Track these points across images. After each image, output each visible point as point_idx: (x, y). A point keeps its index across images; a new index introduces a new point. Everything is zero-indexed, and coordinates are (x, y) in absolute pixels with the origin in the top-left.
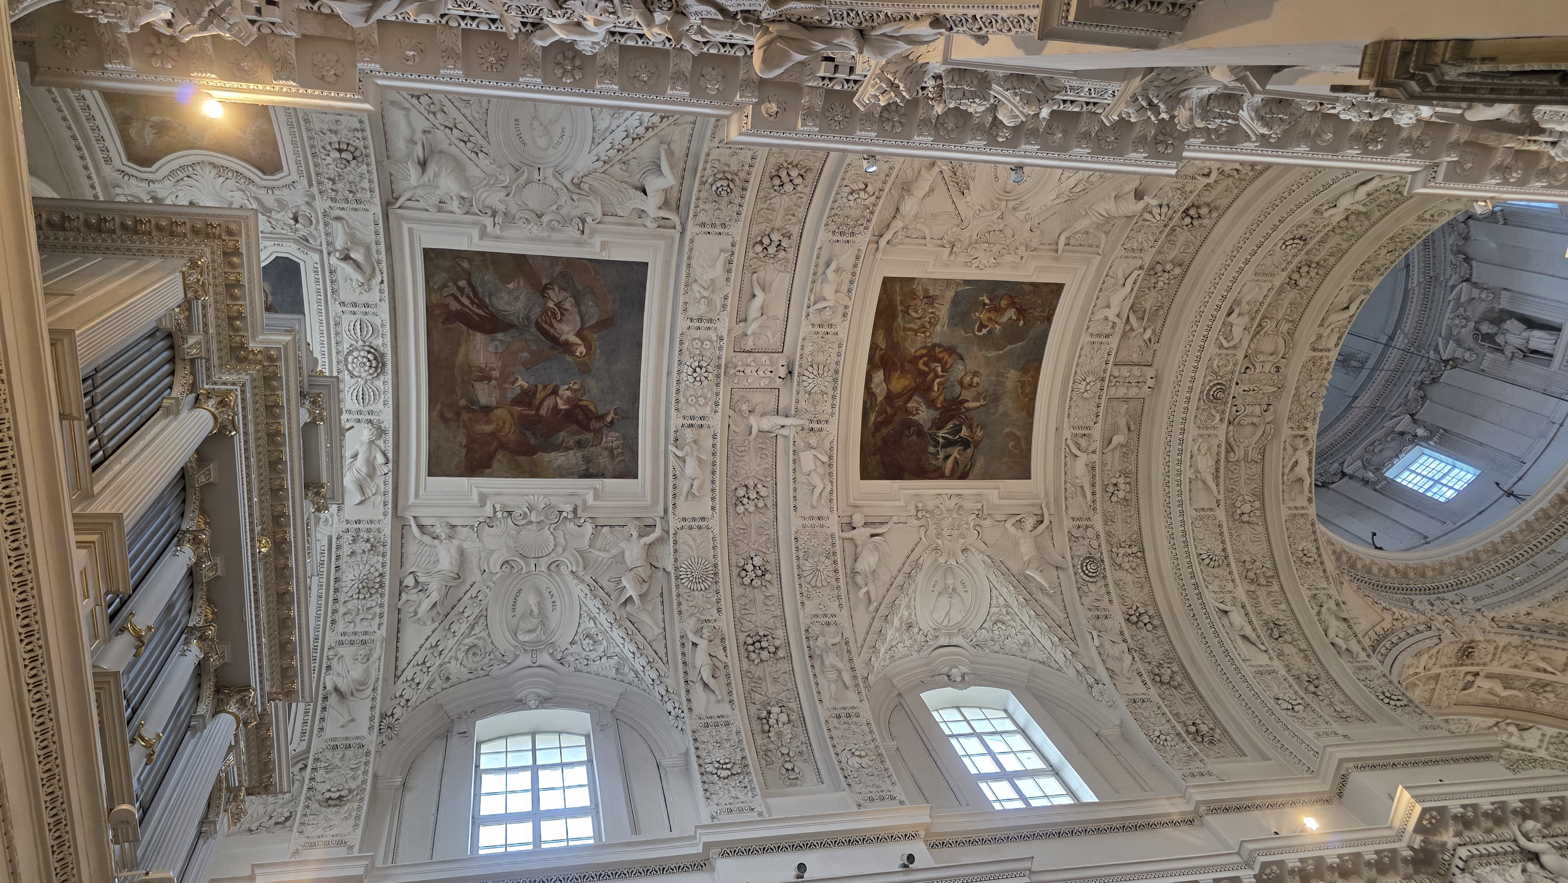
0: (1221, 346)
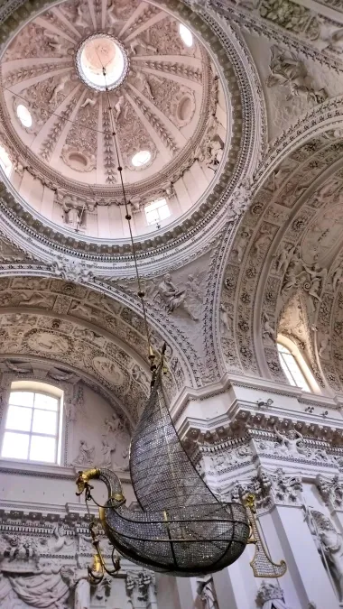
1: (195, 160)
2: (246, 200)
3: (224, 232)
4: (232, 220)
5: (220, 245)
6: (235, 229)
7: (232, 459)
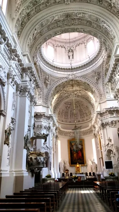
0: (77, 14)
1: (65, 48)
2: (72, 78)
3: (64, 78)
4: (67, 78)
5: (61, 79)
6: (66, 80)
7: (46, 121)
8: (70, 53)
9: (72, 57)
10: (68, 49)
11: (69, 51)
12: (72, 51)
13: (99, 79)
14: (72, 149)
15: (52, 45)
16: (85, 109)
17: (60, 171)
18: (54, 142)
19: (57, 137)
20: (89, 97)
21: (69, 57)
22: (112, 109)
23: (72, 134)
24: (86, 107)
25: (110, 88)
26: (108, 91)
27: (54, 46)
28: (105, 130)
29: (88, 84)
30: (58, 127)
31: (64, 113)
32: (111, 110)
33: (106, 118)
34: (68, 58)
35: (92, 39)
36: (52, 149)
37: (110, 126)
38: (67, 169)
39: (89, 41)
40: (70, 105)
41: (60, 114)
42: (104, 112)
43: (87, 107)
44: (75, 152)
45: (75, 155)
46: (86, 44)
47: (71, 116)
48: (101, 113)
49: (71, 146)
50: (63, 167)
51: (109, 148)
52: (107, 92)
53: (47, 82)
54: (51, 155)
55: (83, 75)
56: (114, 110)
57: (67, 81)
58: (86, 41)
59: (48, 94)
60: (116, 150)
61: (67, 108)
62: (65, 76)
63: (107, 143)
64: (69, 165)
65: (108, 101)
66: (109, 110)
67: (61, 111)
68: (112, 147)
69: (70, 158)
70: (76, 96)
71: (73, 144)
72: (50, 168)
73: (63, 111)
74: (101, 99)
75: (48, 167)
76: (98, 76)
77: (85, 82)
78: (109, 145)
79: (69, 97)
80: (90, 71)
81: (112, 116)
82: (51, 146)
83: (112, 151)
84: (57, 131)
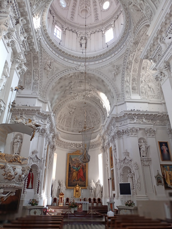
1: (76, 33)
2: (83, 70)
3: (72, 68)
4: (76, 69)
5: (68, 69)
6: (75, 71)
7: (40, 121)
8: (82, 40)
9: (85, 45)
10: (80, 36)
11: (82, 38)
12: (86, 39)
13: (117, 74)
14: (72, 166)
15: (61, 26)
16: (93, 116)
17: (51, 195)
18: (49, 153)
19: (53, 148)
20: (101, 100)
21: (81, 45)
22: (133, 113)
23: (73, 146)
24: (94, 115)
25: (131, 86)
26: (129, 91)
27: (63, 27)
28: (121, 140)
29: (103, 81)
30: (57, 135)
31: (66, 119)
32: (131, 114)
33: (123, 124)
34: (79, 45)
35: (113, 26)
36: (44, 162)
37: (128, 135)
38: (63, 192)
39: (107, 29)
40: (75, 109)
41: (61, 120)
42: (122, 115)
43: (95, 113)
44: (75, 170)
45: (75, 174)
46: (104, 32)
47: (74, 124)
48: (117, 118)
49: (70, 162)
50: (57, 189)
51: (126, 165)
52: (127, 92)
53: (49, 69)
54: (41, 171)
55: (97, 68)
56: (136, 114)
57: (76, 73)
58: (104, 29)
59: (48, 86)
60: (135, 168)
61: (71, 113)
62: (74, 66)
63: (123, 158)
64: (65, 187)
65: (127, 103)
66: (128, 113)
67: (63, 116)
68: (130, 163)
69: (67, 178)
70: (84, 98)
71: (73, 159)
72: (38, 190)
73: (65, 116)
74: (118, 100)
75: (34, 189)
76: (117, 71)
77: (99, 78)
78: (126, 161)
79: (75, 98)
80: (107, 64)
81: (132, 122)
82: (43, 157)
83: (130, 170)
84: (54, 139)
